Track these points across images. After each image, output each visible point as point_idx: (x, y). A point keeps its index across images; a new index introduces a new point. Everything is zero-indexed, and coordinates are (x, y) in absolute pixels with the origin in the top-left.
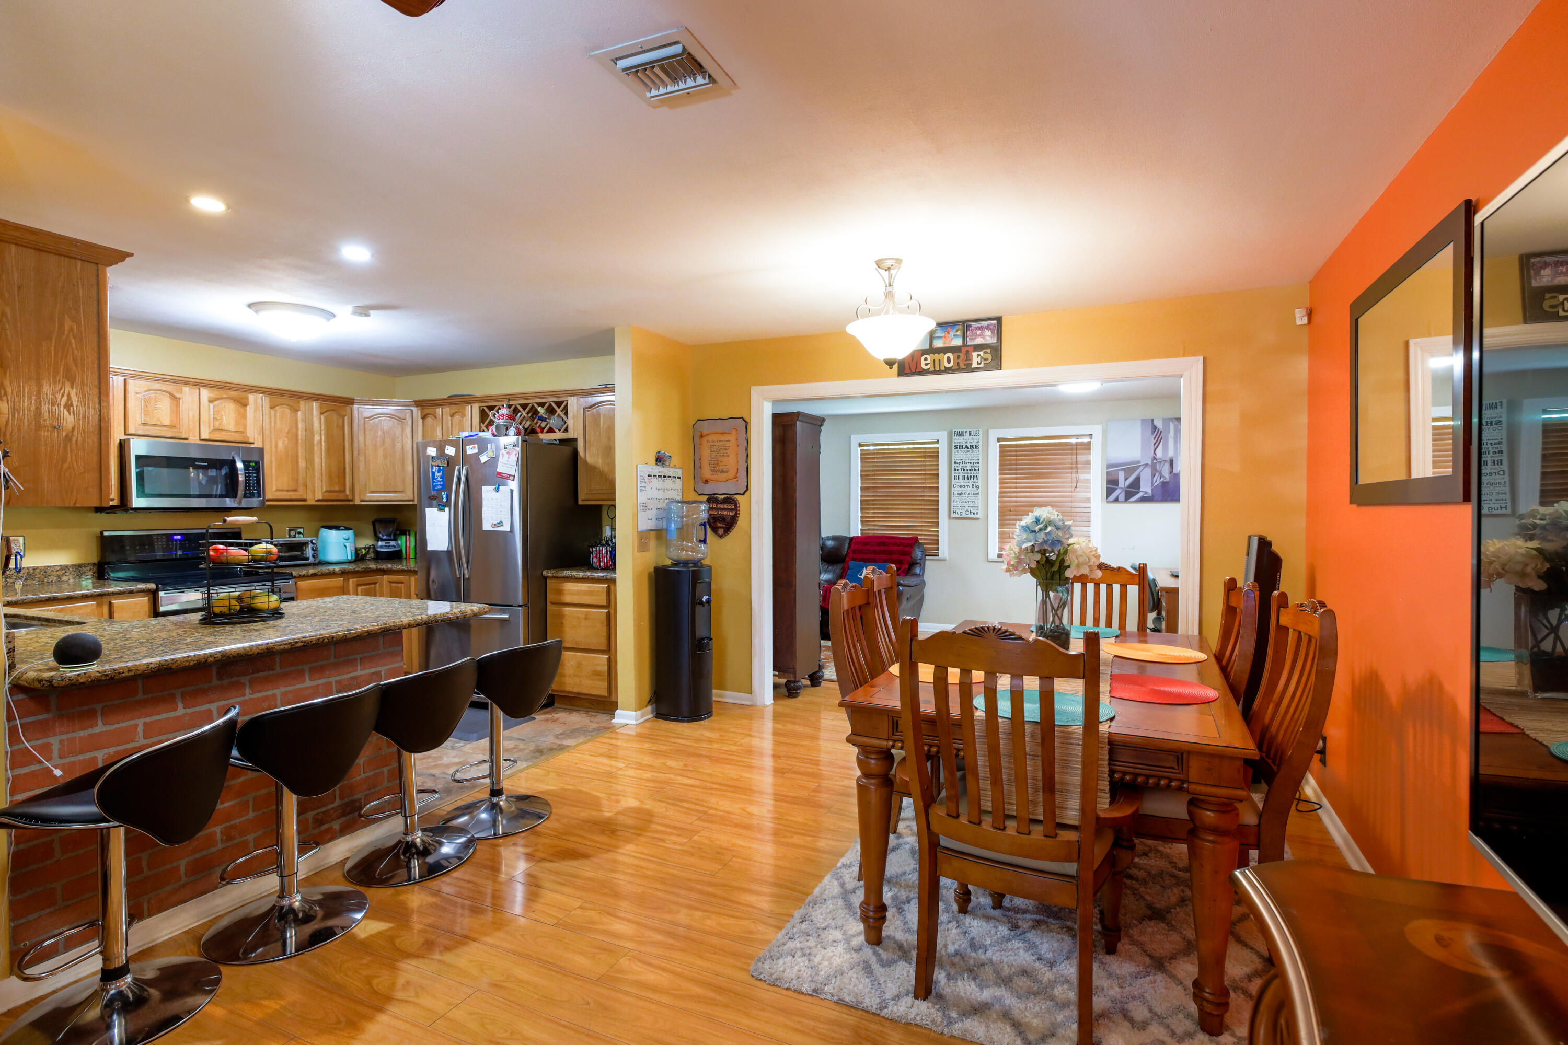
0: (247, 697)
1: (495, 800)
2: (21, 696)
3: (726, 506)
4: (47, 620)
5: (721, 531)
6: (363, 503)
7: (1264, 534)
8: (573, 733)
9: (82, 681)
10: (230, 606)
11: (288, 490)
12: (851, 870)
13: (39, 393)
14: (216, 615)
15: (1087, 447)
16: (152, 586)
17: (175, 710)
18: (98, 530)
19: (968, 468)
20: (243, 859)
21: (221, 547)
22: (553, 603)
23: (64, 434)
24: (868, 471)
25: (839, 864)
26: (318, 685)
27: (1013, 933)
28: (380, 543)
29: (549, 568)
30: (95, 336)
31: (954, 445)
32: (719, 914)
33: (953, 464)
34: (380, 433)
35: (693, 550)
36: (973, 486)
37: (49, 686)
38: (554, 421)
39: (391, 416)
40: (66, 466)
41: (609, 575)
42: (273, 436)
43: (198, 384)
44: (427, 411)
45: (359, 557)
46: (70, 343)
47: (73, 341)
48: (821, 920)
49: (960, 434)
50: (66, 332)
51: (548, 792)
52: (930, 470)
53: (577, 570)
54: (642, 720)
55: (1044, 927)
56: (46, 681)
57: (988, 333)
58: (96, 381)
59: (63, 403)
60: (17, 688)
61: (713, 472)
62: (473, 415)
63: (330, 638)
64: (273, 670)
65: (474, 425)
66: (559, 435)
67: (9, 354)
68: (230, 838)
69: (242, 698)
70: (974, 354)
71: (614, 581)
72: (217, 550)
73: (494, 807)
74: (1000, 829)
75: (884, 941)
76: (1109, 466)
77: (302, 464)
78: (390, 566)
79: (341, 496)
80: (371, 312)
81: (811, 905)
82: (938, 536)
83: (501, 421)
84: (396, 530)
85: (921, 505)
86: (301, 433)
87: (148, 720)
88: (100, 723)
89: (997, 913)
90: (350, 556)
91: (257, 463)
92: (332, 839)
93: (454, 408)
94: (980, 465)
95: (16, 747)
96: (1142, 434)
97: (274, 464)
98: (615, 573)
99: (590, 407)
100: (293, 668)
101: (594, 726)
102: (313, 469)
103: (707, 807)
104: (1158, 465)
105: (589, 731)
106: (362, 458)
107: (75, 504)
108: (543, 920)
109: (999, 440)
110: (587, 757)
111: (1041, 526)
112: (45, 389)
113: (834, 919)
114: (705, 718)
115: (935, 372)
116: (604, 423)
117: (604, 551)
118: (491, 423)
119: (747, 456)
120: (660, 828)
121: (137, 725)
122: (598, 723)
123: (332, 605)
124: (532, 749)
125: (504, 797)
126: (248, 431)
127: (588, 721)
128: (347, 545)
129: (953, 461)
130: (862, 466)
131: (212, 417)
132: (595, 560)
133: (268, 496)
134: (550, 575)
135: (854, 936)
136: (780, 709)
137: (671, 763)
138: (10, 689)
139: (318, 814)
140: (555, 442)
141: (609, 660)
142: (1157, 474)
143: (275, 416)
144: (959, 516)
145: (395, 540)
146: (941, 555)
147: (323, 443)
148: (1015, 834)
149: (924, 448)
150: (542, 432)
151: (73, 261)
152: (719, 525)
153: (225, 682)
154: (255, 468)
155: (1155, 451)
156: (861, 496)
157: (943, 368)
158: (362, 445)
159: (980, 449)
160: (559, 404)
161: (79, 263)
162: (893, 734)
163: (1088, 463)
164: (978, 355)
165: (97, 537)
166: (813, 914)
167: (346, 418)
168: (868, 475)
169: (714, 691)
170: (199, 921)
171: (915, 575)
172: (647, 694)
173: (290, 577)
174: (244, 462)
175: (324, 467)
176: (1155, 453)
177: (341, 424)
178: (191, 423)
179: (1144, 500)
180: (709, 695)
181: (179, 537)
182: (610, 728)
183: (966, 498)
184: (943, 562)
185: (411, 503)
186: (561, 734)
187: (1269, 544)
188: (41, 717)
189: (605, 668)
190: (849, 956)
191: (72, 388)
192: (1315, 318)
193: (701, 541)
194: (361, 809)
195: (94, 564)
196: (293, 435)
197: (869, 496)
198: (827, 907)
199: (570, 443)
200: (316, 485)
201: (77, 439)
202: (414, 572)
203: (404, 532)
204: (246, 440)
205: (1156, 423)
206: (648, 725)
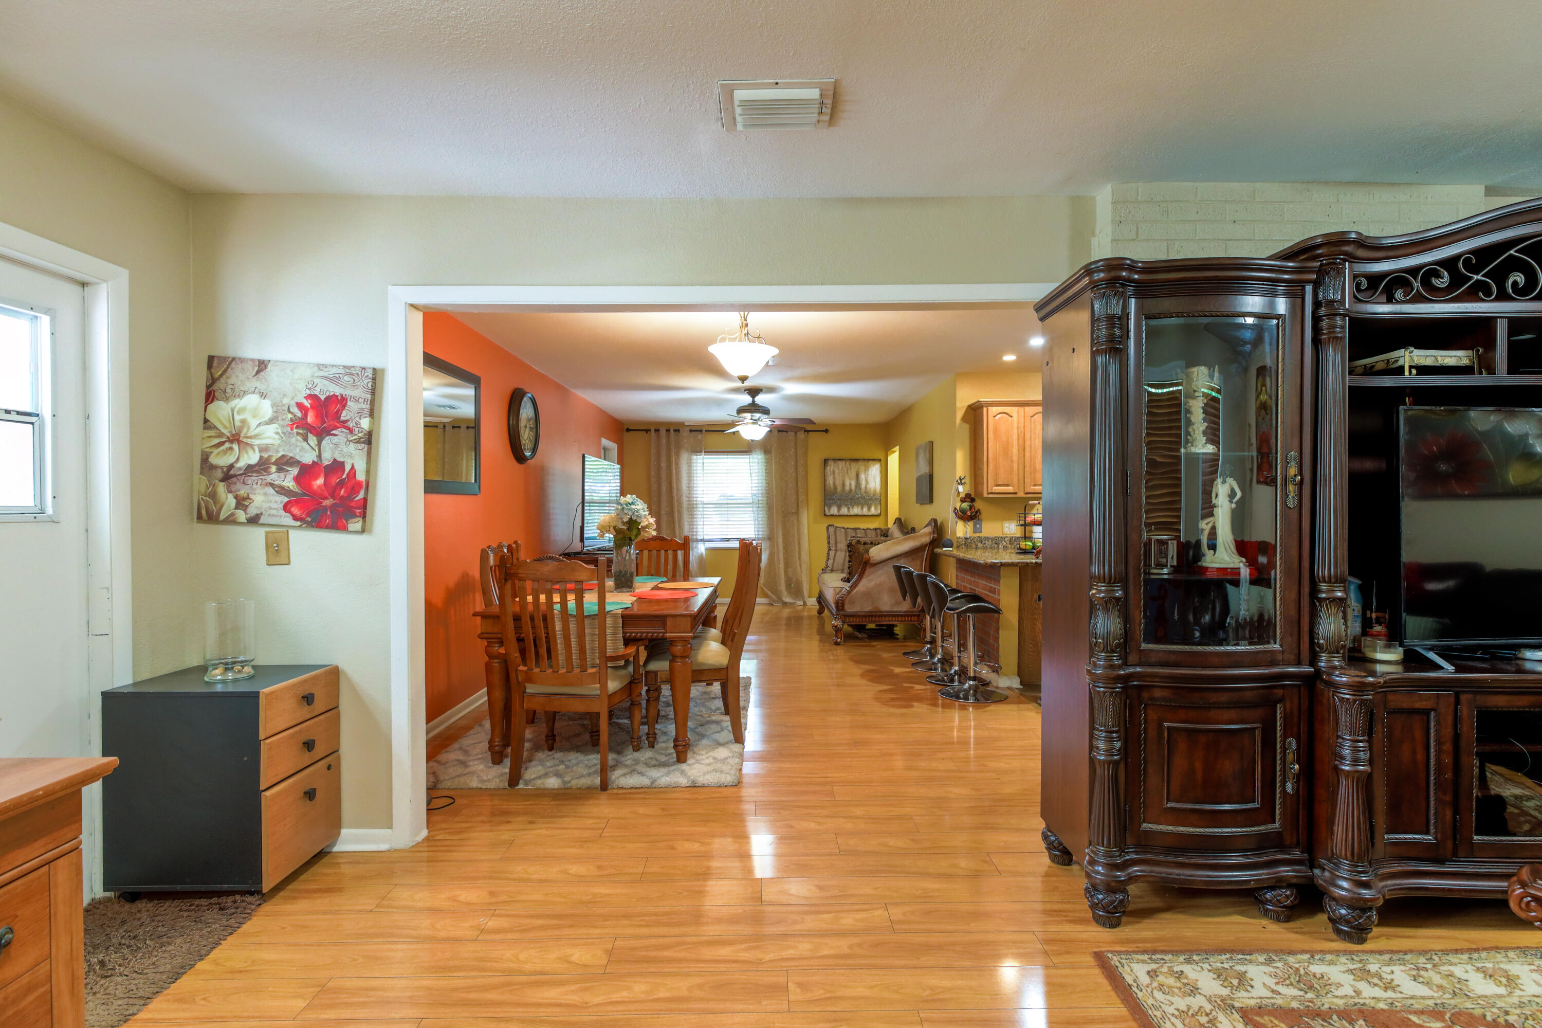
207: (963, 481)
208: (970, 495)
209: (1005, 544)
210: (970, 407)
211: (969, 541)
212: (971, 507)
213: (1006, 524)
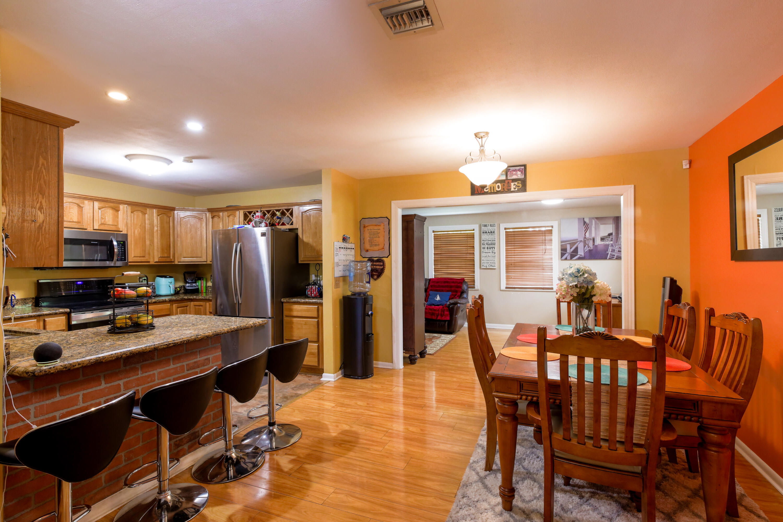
0: (140, 376)
1: (271, 428)
2: (13, 382)
3: (378, 264)
4: (15, 332)
5: (375, 277)
6: (180, 263)
7: (672, 276)
8: (302, 386)
9: (52, 372)
10: (126, 323)
11: (140, 257)
12: (479, 465)
13: (24, 202)
14: (118, 328)
15: (550, 232)
16: (68, 310)
17: (100, 385)
18: (35, 280)
19: (490, 243)
20: (137, 470)
21: (119, 289)
22: (286, 316)
23: (38, 224)
24: (438, 245)
25: (471, 461)
26: (177, 367)
27: (582, 500)
28: (187, 285)
29: (284, 297)
30: (57, 168)
31: (482, 231)
32: (414, 494)
33: (482, 241)
34: (189, 226)
35: (363, 287)
36: (492, 252)
37: (33, 376)
38: (285, 219)
39: (195, 217)
40: (38, 243)
41: (318, 301)
42: (132, 228)
43: (93, 199)
44: (215, 214)
45: (177, 293)
46: (42, 172)
47: (44, 171)
48: (474, 496)
49: (485, 226)
50: (40, 165)
51: (298, 422)
52: (470, 244)
53: (300, 298)
54: (337, 379)
55: (597, 496)
56: (31, 372)
57: (519, 173)
58: (57, 194)
59: (37, 207)
60: (11, 376)
61: (371, 245)
62: (240, 216)
63: (187, 341)
64: (154, 359)
65: (240, 221)
66: (288, 227)
67: (8, 179)
68: (129, 459)
69: (137, 377)
70: (512, 184)
71: (321, 304)
72: (118, 291)
73: (271, 432)
74: (598, 447)
75: (513, 508)
76: (562, 242)
77: (148, 243)
78: (195, 297)
79: (168, 260)
80: (193, 160)
81: (465, 487)
82: (474, 278)
83: (257, 219)
84: (196, 278)
85: (465, 262)
86: (147, 226)
87: (85, 392)
88: (58, 395)
89: (568, 488)
90: (172, 292)
91: (124, 242)
92: (184, 455)
93: (230, 213)
94: (496, 241)
95: (10, 413)
96: (579, 225)
97: (133, 242)
98: (322, 300)
99: (305, 212)
100: (164, 358)
101: (312, 382)
102: (154, 245)
103: (387, 428)
104: (587, 241)
105: (309, 385)
106: (179, 239)
107: (43, 266)
108: (315, 501)
109: (505, 229)
110: (313, 400)
111: (581, 273)
112: (28, 198)
113: (480, 495)
114: (370, 377)
115: (491, 193)
116: (313, 220)
117: (314, 288)
118: (250, 221)
119: (389, 237)
120: (365, 442)
121: (79, 395)
122: (313, 380)
123: (177, 320)
124: (281, 396)
125: (276, 426)
126: (119, 226)
127: (307, 380)
128: (171, 286)
129: (482, 240)
130: (434, 243)
131: (100, 217)
132: (309, 293)
133: (130, 260)
134: (285, 301)
135: (495, 506)
136: (408, 371)
137: (359, 403)
138: (7, 377)
139: (177, 441)
140: (287, 230)
141: (318, 346)
142: (586, 246)
143: (134, 217)
144: (485, 267)
145: (195, 283)
146: (476, 288)
147: (159, 232)
148: (607, 450)
149: (466, 233)
150: (278, 225)
151: (45, 125)
152: (374, 273)
153: (128, 368)
154: (123, 245)
155: (585, 234)
156: (434, 258)
157: (495, 191)
158: (179, 232)
159: (496, 233)
160: (288, 210)
161: (48, 126)
162: (520, 392)
163: (551, 240)
164: (514, 184)
165: (35, 283)
166: (468, 492)
167: (171, 218)
168: (438, 247)
169: (374, 362)
170: (112, 509)
171: (464, 298)
172: (339, 365)
173: (142, 304)
174: (117, 241)
175: (159, 244)
176: (585, 235)
177: (168, 221)
178: (88, 220)
179: (580, 259)
180: (371, 364)
181: (80, 283)
182: (320, 384)
183: (489, 259)
184: (477, 291)
185: (205, 263)
186: (295, 387)
187: (676, 281)
188: (24, 393)
189: (316, 351)
190: (498, 519)
191: (43, 198)
192: (692, 164)
193: (367, 282)
194: (199, 436)
195: (33, 298)
196: (143, 227)
197: (438, 258)
198: (474, 488)
199: (293, 231)
200: (155, 254)
201: (45, 228)
202: (209, 300)
203: (200, 279)
204: (118, 230)
205: (585, 220)
206: (340, 381)
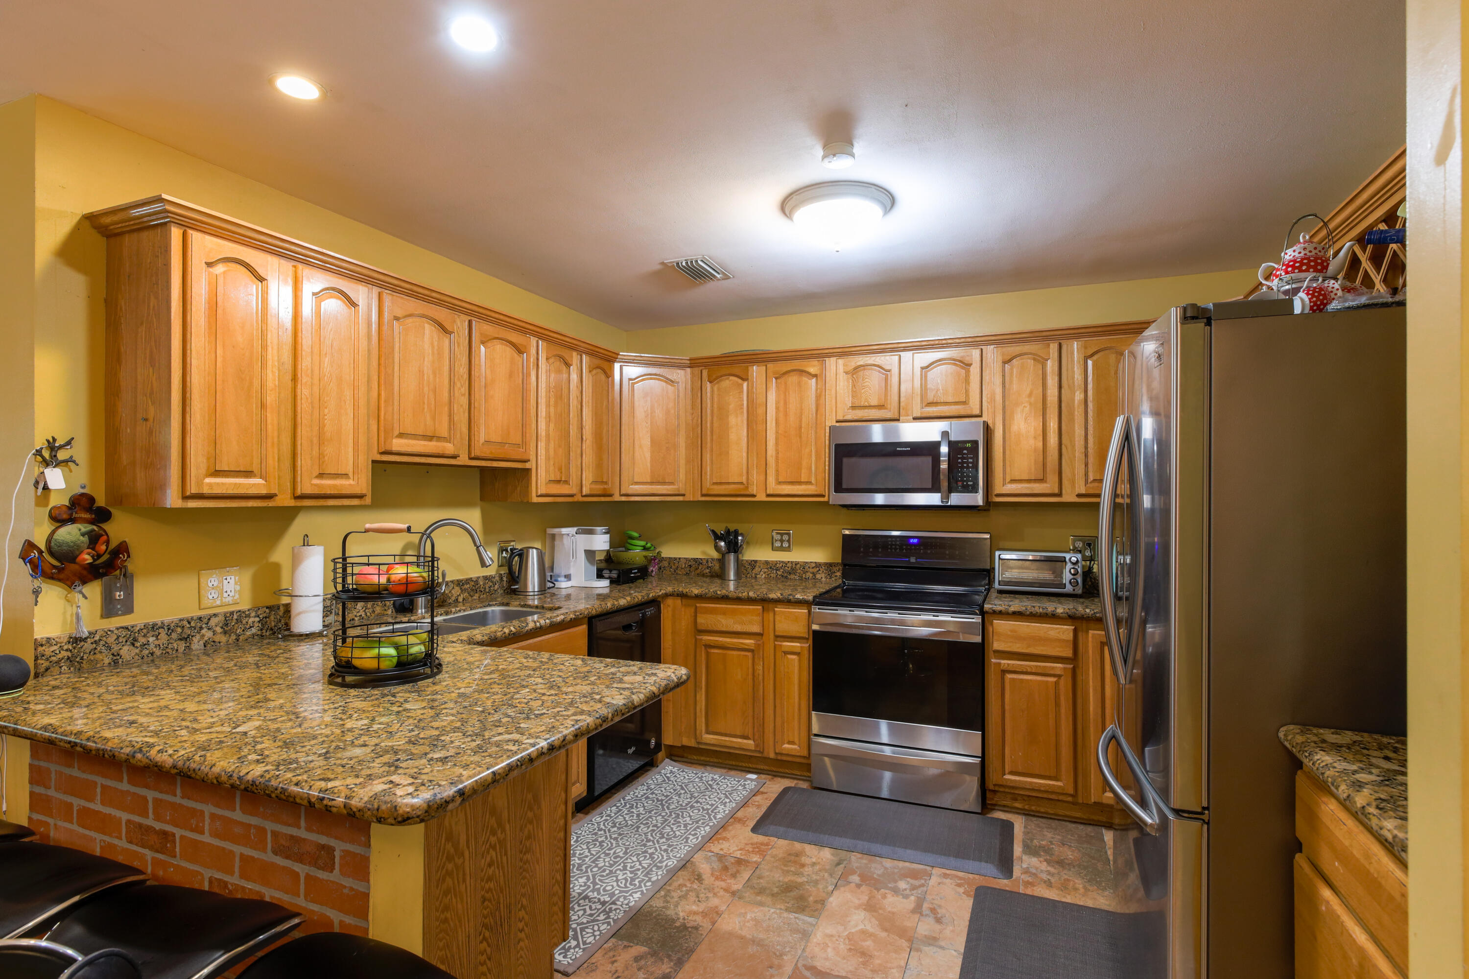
16: (809, 597)
18: (841, 527)
43: (910, 349)
77: (1053, 440)
86: (1051, 393)
91: (975, 443)
102: (1072, 447)
126: (971, 403)
131: (925, 387)
133: (997, 490)
143: (1012, 372)
154: (972, 450)
165: (841, 535)
174: (952, 443)
175: (1090, 443)
178: (903, 399)
195: (840, 564)
196: (1038, 398)
200: (1077, 471)
204: (968, 413)
207: (62, 455)
208: (91, 500)
209: (208, 634)
210: (91, 220)
211: (88, 646)
212: (94, 539)
213: (212, 580)
